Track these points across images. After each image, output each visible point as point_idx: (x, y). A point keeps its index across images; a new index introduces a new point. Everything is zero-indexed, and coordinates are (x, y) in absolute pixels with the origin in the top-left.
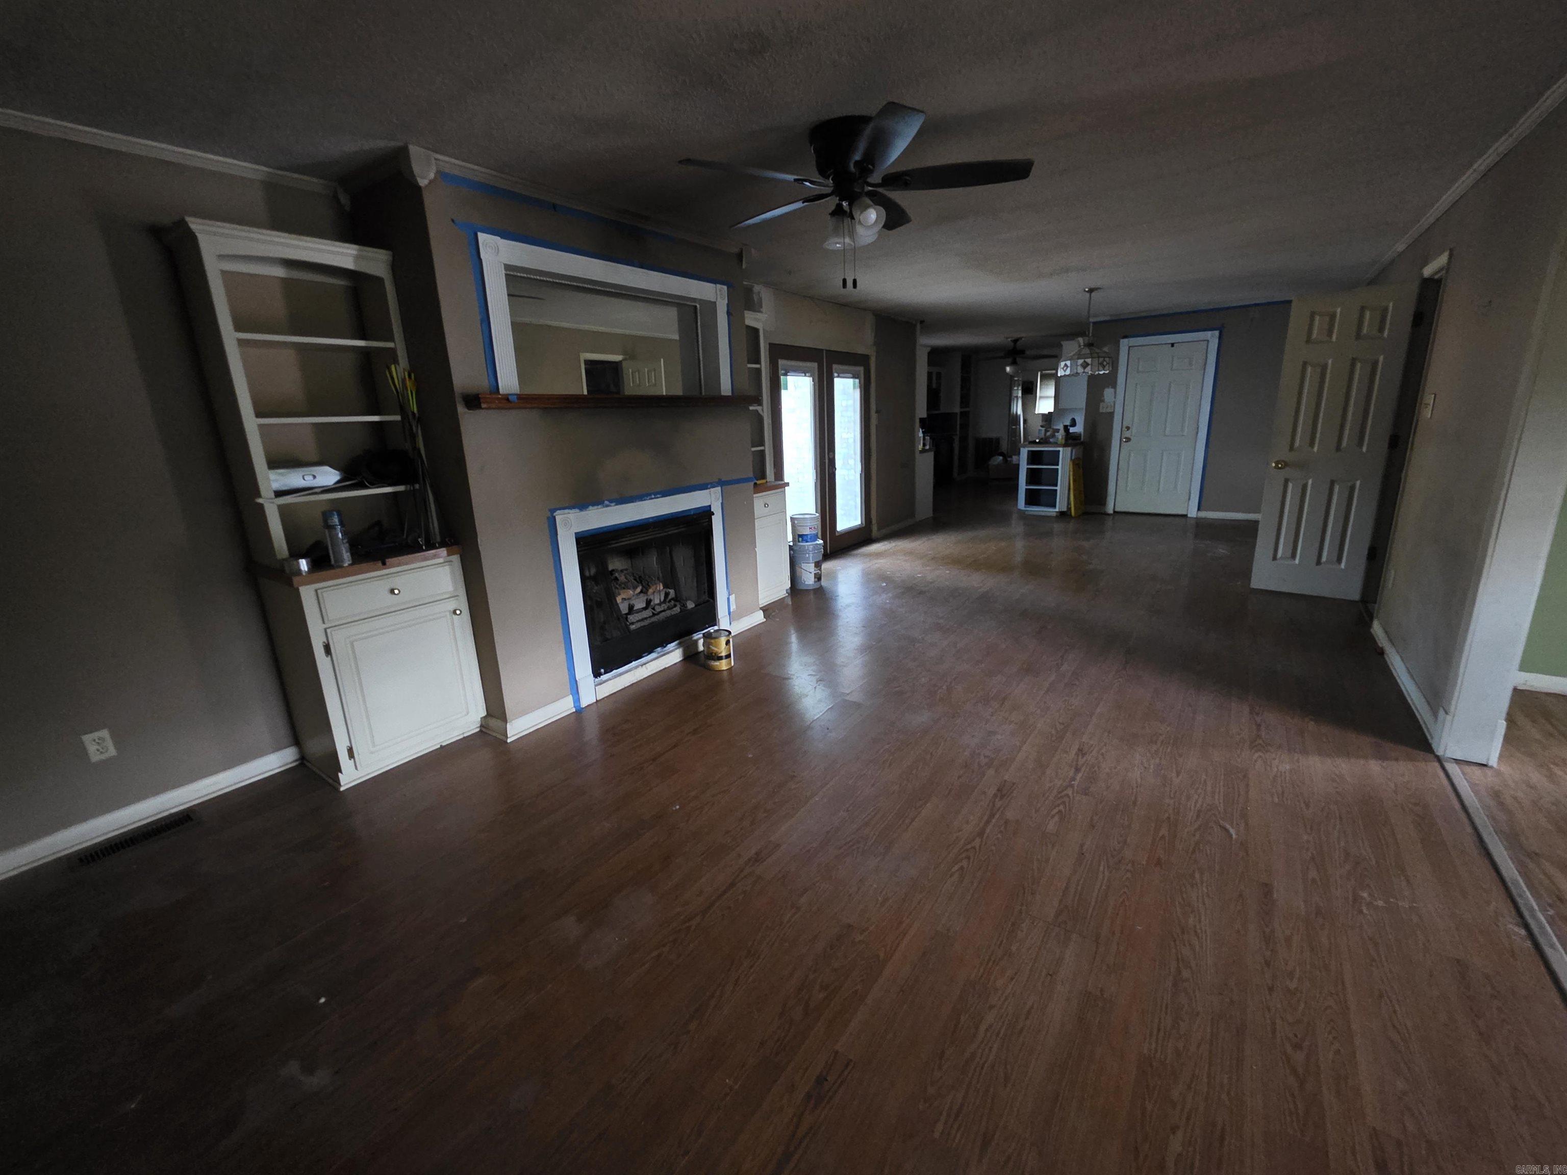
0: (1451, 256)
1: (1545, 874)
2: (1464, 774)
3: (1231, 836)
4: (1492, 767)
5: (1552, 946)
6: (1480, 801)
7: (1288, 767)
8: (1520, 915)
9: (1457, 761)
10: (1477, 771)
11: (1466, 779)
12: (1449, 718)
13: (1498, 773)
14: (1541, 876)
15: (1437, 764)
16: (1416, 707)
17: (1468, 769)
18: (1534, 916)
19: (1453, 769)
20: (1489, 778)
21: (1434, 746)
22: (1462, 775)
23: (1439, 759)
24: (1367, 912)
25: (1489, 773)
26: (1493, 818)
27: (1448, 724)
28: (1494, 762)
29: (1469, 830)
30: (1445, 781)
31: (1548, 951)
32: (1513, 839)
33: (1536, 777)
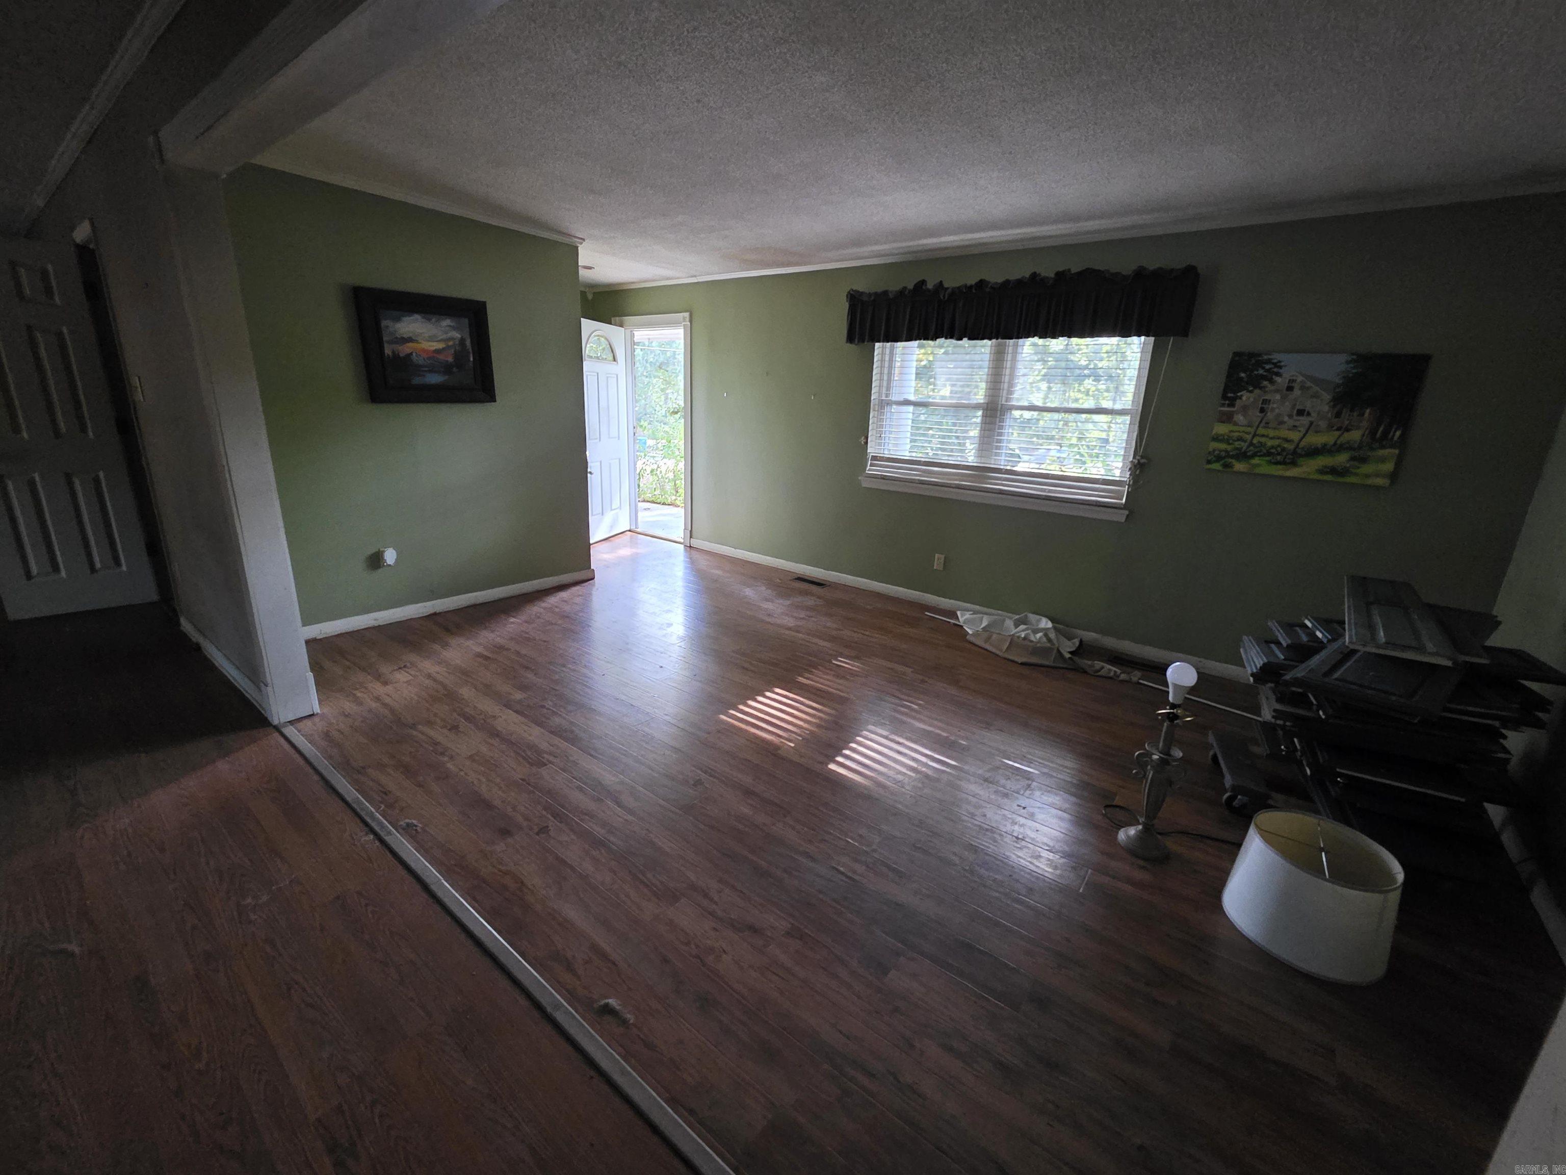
0: (92, 224)
1: (373, 780)
2: (299, 731)
3: (72, 954)
4: (317, 714)
5: (390, 833)
6: (318, 748)
7: (127, 821)
8: (366, 824)
9: (291, 722)
10: (308, 723)
11: (302, 735)
12: (269, 689)
13: (322, 716)
14: (371, 784)
15: (276, 735)
16: (244, 689)
17: (301, 725)
18: (373, 818)
19: (290, 731)
20: (318, 725)
21: (270, 719)
22: (298, 733)
23: (277, 729)
24: (256, 917)
25: (316, 719)
26: (330, 758)
27: (271, 694)
28: (317, 709)
29: (316, 778)
30: (286, 746)
31: (387, 839)
32: (346, 766)
33: (348, 706)
